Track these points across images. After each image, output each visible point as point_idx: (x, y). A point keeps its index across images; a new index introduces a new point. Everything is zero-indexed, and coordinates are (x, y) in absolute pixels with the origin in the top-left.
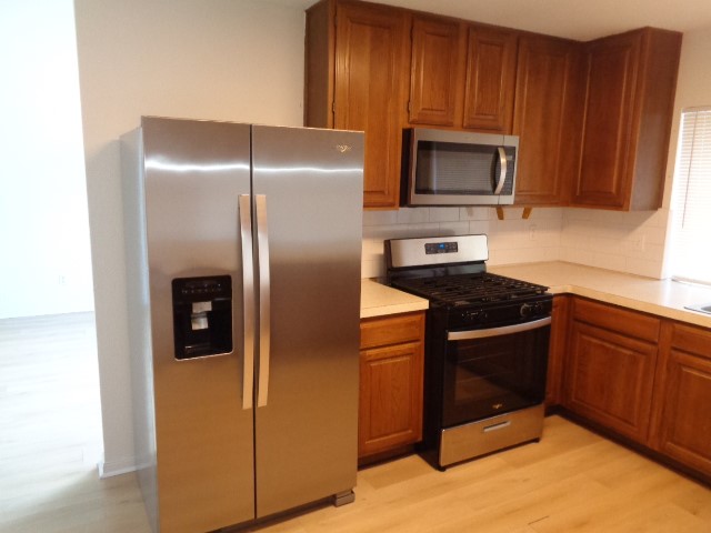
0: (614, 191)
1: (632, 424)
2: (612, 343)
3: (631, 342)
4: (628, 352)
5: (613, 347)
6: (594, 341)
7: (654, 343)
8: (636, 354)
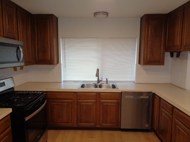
0: (50, 60)
1: (70, 123)
2: (60, 103)
3: (67, 101)
4: (66, 104)
5: (61, 103)
6: (55, 103)
7: (72, 99)
8: (68, 104)
